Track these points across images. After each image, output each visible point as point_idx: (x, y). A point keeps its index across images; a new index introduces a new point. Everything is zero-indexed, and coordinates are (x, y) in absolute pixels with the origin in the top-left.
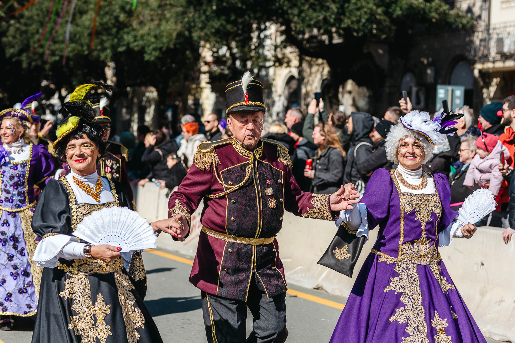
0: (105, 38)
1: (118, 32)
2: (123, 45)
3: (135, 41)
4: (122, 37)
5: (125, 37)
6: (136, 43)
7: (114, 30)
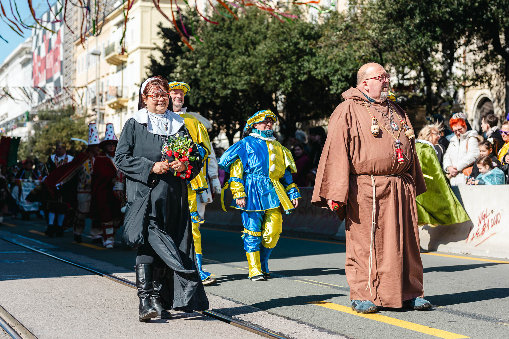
0: (284, 66)
1: (297, 60)
2: (304, 74)
3: (316, 68)
4: (302, 65)
5: (306, 64)
6: (318, 71)
7: (294, 58)
